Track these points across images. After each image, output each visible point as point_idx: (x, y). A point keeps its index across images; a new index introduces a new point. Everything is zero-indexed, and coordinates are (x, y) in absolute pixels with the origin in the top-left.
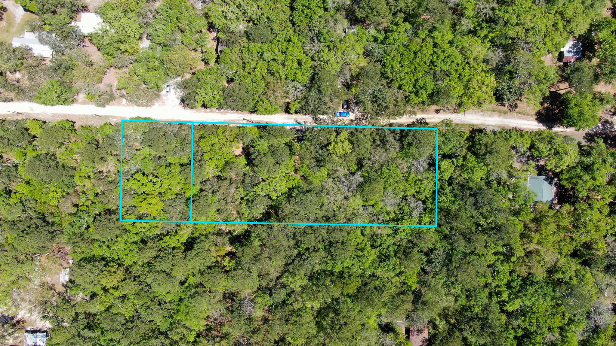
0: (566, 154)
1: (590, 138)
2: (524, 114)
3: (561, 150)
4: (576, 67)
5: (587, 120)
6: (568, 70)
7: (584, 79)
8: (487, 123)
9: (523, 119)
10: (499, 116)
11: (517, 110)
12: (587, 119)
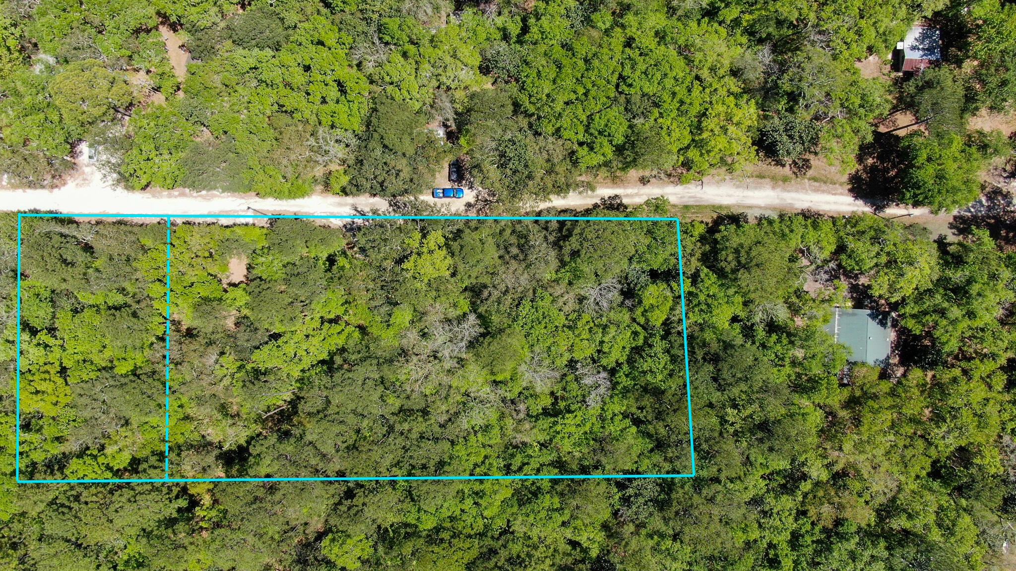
0: (911, 264)
1: (963, 225)
2: (825, 183)
3: (900, 257)
4: (927, 79)
5: (955, 190)
6: (910, 87)
7: (946, 104)
8: (748, 202)
9: (823, 192)
10: (773, 188)
11: (810, 173)
12: (953, 188)
